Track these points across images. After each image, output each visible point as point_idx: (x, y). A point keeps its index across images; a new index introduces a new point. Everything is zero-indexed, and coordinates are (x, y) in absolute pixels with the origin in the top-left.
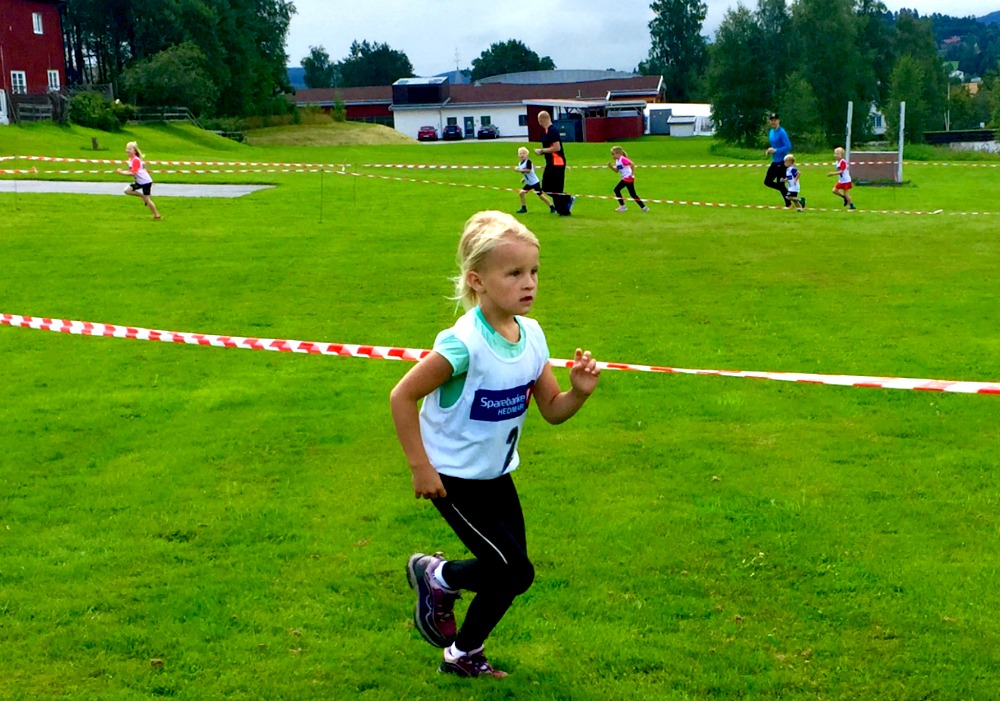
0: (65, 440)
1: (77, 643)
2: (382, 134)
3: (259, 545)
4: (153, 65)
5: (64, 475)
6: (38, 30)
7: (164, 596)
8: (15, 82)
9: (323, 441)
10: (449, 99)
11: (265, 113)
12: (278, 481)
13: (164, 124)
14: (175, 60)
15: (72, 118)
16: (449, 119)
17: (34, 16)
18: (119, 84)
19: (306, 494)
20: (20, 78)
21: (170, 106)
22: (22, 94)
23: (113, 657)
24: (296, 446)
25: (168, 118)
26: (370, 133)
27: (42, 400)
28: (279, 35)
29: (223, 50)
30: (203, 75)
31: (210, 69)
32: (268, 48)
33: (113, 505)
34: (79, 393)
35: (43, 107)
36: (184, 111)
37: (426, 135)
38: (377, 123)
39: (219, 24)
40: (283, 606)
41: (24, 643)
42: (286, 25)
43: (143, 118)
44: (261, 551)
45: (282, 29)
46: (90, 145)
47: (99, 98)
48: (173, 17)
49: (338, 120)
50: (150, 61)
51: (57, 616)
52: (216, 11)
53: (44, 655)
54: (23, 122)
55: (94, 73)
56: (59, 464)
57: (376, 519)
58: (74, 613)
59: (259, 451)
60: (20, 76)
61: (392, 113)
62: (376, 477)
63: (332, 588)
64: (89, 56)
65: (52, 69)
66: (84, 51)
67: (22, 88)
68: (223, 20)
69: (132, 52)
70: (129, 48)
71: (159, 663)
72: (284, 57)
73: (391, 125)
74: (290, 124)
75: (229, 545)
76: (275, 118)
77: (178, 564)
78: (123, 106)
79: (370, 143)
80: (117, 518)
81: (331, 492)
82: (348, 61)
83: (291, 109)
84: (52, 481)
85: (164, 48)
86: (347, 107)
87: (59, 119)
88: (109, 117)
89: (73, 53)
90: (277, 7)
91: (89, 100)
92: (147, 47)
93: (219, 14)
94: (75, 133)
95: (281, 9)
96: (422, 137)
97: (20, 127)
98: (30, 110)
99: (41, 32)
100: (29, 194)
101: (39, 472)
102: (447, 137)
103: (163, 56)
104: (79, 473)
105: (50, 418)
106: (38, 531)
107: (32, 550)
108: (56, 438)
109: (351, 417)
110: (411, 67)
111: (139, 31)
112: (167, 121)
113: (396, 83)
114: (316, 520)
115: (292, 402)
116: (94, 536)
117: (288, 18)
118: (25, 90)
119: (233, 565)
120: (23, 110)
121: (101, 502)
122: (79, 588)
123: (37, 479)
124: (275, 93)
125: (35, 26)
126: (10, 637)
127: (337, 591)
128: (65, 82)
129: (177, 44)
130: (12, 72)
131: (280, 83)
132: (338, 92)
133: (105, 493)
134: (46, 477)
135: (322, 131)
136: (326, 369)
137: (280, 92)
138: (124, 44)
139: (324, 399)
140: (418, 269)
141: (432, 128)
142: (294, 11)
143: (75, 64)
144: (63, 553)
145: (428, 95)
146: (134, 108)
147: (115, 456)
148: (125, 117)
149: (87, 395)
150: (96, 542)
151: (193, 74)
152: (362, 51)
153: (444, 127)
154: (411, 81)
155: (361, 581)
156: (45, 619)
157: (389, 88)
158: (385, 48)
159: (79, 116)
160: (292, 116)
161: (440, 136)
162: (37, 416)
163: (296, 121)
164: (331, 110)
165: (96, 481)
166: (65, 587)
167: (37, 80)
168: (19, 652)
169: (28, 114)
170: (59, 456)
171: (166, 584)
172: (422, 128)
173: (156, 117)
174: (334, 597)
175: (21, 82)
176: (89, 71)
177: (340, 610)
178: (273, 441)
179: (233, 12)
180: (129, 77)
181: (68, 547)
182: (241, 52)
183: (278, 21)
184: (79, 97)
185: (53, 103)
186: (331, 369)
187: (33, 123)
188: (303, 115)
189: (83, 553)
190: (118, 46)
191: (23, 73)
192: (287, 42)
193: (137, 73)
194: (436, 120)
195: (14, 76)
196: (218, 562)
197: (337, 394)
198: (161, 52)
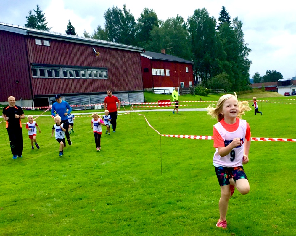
0: (198, 172)
1: (208, 227)
2: (275, 95)
3: (257, 200)
4: (215, 79)
5: (198, 181)
6: (187, 71)
7: (231, 214)
8: (181, 85)
9: (270, 172)
10: (293, 84)
11: (244, 90)
12: (259, 182)
13: (218, 94)
14: (221, 77)
15: (195, 93)
16: (293, 90)
17: (186, 68)
18: (207, 84)
19: (268, 186)
20: (182, 83)
21: (220, 89)
22: (183, 88)
23: (219, 232)
24: (262, 173)
25: (219, 92)
26: (271, 94)
27: (191, 162)
28: (247, 69)
29: (233, 74)
30: (228, 81)
31: (230, 79)
32: (245, 73)
33: (213, 189)
34: (200, 160)
35: (188, 91)
36: (223, 90)
37: (287, 94)
38: (273, 91)
39: (232, 67)
40: (269, 218)
41: (192, 227)
42: (249, 67)
43: (212, 93)
44: (258, 202)
45: (248, 68)
46: (200, 100)
47: (202, 88)
48: (220, 66)
49: (263, 91)
50: (215, 78)
51: (201, 219)
52: (231, 64)
53: (199, 230)
54: (183, 95)
55: (200, 82)
56: (197, 178)
57: (291, 193)
58: (206, 218)
59: (252, 174)
60: (183, 83)
61: (277, 89)
62: (288, 182)
63: (283, 213)
64: (199, 78)
65: (191, 81)
66: (198, 77)
67: (183, 86)
68: (233, 66)
69: (210, 76)
70: (209, 75)
71: (233, 234)
72: (248, 75)
73: (277, 92)
74: (250, 93)
75: (248, 200)
76: (246, 91)
77: (234, 205)
78: (208, 90)
79: (272, 97)
80: (214, 192)
81: (276, 186)
82: (265, 76)
83: (251, 89)
84: (195, 182)
85: (218, 74)
86: (265, 88)
87: (192, 94)
88: (204, 93)
89: (195, 77)
90: (247, 62)
91: (200, 88)
92: (214, 75)
93: (232, 64)
94: (196, 97)
95: (248, 63)
96: (286, 95)
97: (183, 96)
98: (185, 92)
99: (188, 72)
100: (185, 111)
101: (192, 180)
102: (292, 94)
103: (218, 76)
104: (202, 180)
105: (193, 166)
106: (193, 196)
107: (192, 201)
108: (195, 171)
109: (277, 165)
110: (282, 76)
111: (212, 70)
112: (219, 93)
113: (278, 81)
114: (273, 193)
115: (260, 162)
116: (208, 197)
117: (250, 65)
118: (184, 87)
119: (250, 206)
120: (183, 92)
121: (210, 188)
122: (206, 211)
123: (191, 182)
124: (246, 85)
125: (186, 70)
126: (188, 225)
127: (284, 214)
128: (193, 84)
129: (221, 73)
130: (181, 82)
131: (248, 82)
132: (263, 84)
133: (210, 185)
134: (193, 181)
135: (258, 94)
136: (267, 153)
137: (248, 84)
138: (208, 74)
139: (268, 161)
140: (290, 127)
141: (288, 92)
142: (251, 63)
143: (196, 80)
144: (201, 202)
145: (287, 83)
146: (211, 90)
147: (212, 176)
148: (208, 92)
149: (203, 160)
150: (209, 199)
151: (226, 80)
152: (269, 73)
153: (292, 92)
154: (282, 80)
155: (291, 211)
156: (197, 220)
157: (276, 82)
158: (275, 71)
159: (197, 93)
160: (251, 91)
161: (290, 94)
162: (190, 166)
163: (252, 92)
164: (261, 89)
165: (207, 182)
166: (202, 211)
167: (187, 84)
168: (192, 229)
169: (185, 93)
170: (197, 176)
171: (231, 211)
172: (286, 92)
173: (216, 92)
174: (284, 216)
175: (183, 85)
176: (199, 82)
177: (287, 220)
178: (256, 172)
179: (236, 64)
180: (209, 82)
181: (202, 200)
182: (238, 74)
183: (247, 66)
184: (197, 88)
185: (191, 89)
186: (269, 153)
187: (186, 95)
188: (253, 90)
189: (206, 202)
190: (207, 75)
191: (183, 82)
192: (249, 71)
193: (211, 81)
194: (289, 90)
195: (181, 83)
196: (246, 205)
197: (272, 160)
198: (217, 75)
